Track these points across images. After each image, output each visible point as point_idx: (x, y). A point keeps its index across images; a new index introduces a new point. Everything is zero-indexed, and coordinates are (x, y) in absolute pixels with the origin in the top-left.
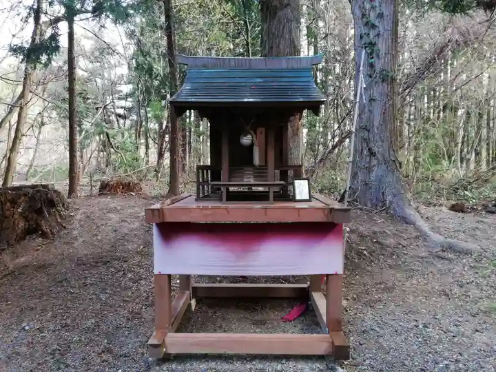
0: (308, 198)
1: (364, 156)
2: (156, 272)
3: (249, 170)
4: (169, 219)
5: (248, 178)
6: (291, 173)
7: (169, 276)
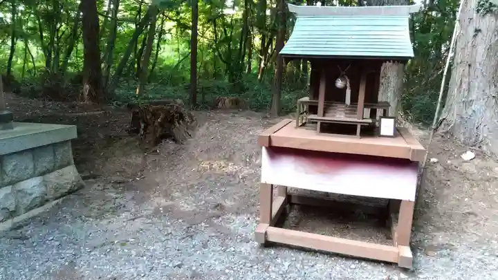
0: (392, 134)
1: (462, 91)
2: (263, 181)
3: (340, 107)
4: (275, 144)
5: (340, 115)
6: (379, 112)
7: (272, 185)
